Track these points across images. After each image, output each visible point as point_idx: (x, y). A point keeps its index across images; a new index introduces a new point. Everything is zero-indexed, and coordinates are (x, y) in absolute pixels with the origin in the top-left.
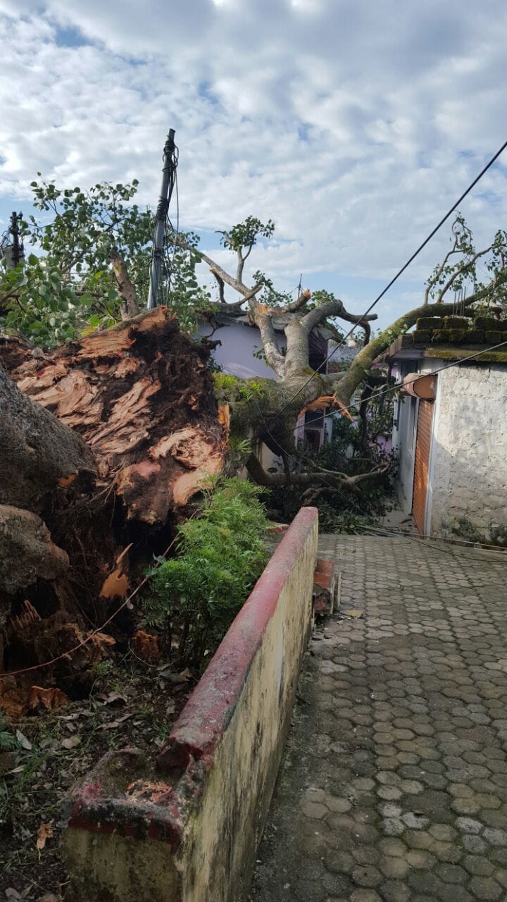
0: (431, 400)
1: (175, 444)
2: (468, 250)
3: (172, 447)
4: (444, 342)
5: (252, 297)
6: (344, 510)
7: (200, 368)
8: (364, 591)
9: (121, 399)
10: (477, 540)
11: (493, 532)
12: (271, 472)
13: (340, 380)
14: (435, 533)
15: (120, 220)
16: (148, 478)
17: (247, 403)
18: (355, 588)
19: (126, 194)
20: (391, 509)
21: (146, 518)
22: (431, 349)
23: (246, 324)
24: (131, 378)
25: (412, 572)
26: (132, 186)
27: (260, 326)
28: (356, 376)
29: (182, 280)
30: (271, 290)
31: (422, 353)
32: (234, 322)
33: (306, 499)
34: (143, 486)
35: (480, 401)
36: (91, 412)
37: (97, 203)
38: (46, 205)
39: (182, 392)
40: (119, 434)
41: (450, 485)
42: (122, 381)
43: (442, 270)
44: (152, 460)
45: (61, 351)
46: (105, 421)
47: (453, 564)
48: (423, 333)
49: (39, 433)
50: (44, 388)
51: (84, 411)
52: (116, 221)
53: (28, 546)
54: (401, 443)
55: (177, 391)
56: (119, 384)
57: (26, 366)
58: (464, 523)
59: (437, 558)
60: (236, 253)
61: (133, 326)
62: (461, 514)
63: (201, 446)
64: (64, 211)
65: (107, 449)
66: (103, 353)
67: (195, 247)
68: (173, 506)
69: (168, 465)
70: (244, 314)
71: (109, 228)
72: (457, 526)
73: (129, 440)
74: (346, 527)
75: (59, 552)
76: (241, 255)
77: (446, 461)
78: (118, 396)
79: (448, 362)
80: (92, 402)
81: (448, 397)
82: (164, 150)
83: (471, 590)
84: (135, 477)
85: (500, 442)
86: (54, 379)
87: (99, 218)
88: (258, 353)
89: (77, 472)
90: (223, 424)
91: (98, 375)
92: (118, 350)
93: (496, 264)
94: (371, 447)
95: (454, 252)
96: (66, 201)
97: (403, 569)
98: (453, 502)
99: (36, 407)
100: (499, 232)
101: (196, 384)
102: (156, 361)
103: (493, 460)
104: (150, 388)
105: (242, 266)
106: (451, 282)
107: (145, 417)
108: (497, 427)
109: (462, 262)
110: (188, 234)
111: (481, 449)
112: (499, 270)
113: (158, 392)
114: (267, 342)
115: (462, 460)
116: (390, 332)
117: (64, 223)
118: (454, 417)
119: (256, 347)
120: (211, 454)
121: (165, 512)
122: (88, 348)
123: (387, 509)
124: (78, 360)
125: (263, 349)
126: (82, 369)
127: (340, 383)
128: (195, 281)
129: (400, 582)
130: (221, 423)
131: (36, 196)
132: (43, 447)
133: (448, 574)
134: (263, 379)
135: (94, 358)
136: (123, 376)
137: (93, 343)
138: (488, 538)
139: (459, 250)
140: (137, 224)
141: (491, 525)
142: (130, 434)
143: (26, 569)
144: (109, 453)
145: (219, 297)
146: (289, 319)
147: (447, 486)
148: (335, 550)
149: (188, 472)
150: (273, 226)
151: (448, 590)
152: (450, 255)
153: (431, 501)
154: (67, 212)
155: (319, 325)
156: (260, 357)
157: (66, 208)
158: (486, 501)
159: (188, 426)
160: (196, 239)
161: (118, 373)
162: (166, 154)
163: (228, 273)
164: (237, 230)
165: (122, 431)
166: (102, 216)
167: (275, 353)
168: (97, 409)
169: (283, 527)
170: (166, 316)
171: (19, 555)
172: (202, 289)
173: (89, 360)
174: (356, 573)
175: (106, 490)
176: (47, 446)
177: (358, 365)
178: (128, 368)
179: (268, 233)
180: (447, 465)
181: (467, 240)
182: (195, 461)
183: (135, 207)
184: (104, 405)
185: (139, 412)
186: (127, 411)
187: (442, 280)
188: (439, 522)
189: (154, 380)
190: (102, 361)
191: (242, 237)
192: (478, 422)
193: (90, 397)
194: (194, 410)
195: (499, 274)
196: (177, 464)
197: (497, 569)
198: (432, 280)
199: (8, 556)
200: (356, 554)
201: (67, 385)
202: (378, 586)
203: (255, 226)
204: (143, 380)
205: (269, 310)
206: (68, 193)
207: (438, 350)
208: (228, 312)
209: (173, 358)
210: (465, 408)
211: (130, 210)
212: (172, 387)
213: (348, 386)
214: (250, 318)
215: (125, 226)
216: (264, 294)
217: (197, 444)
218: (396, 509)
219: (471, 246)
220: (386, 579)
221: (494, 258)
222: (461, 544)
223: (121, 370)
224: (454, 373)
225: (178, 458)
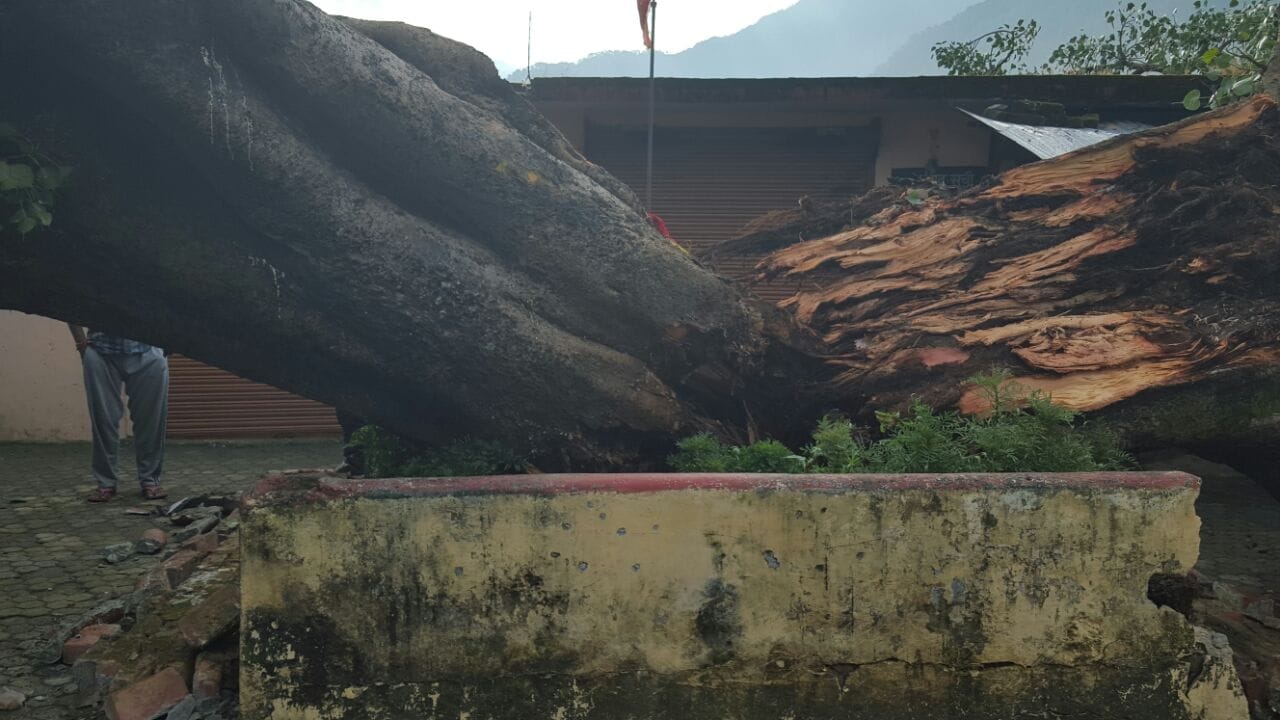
1: (1034, 332)
3: (1021, 335)
9: (1024, 259)
16: (932, 370)
24: (1077, 227)
36: (937, 275)
40: (970, 309)
42: (1055, 230)
44: (962, 347)
46: (962, 289)
51: (924, 273)
56: (1043, 236)
57: (883, 213)
61: (1141, 141)
65: (917, 324)
66: (1035, 190)
69: (982, 359)
78: (1020, 253)
80: (952, 260)
84: (908, 363)
86: (903, 230)
91: (1008, 224)
92: (1081, 184)
104: (1104, 245)
113: (1120, 250)
120: (1153, 359)
122: (1010, 184)
124: (975, 202)
126: (975, 214)
132: (629, 292)
135: (1010, 199)
136: (1064, 224)
137: (1025, 175)
161: (1056, 220)
168: (953, 270)
170: (1258, 113)
173: (995, 202)
178: (1084, 212)
184: (976, 267)
185: (1045, 280)
186: (1020, 276)
189: (1129, 230)
190: (1025, 201)
193: (952, 253)
194: (1212, 284)
201: (921, 237)
204: (1102, 231)
223: (1064, 215)
225: (1015, 350)
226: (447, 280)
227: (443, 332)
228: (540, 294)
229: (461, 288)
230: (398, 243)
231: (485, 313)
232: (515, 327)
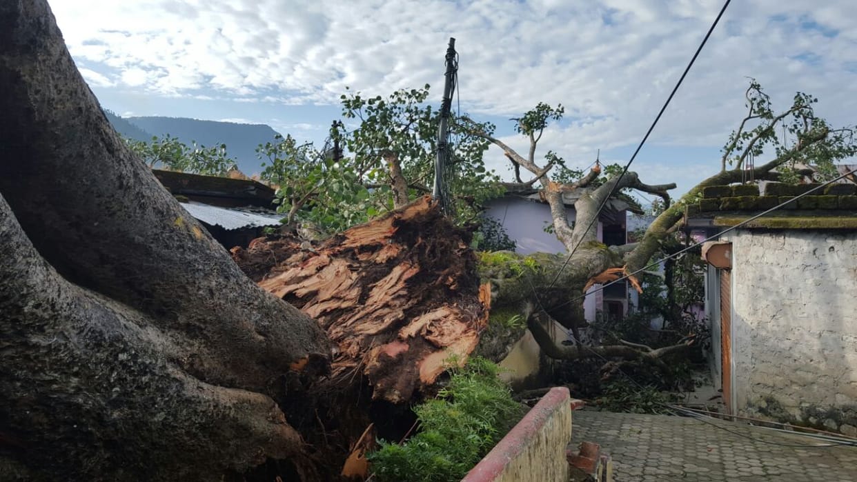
0: (729, 269)
1: (426, 324)
2: (768, 115)
3: (422, 327)
4: (733, 209)
5: (543, 176)
6: (648, 384)
7: (462, 249)
8: (642, 477)
9: (379, 283)
10: (785, 421)
11: (804, 412)
12: (566, 345)
13: (631, 251)
14: (741, 412)
15: (416, 119)
16: (395, 358)
17: (517, 279)
18: (632, 474)
19: (420, 97)
20: (701, 384)
21: (390, 398)
22: (720, 218)
23: (537, 201)
24: (391, 263)
25: (699, 457)
26: (425, 90)
27: (550, 202)
28: (648, 246)
29: (471, 166)
30: (564, 167)
31: (710, 222)
32: (526, 200)
33: (605, 373)
34: (389, 366)
35: (777, 270)
36: (349, 297)
37: (395, 107)
38: (352, 114)
39: (442, 273)
40: (374, 316)
41: (753, 360)
42: (383, 265)
43: (739, 136)
44: (401, 340)
45: (328, 242)
46: (362, 304)
47: (749, 448)
48: (710, 202)
49: (270, 322)
50: (306, 277)
51: (342, 296)
52: (412, 121)
53: (255, 427)
54: (711, 314)
55: (437, 273)
56: (379, 269)
57: (294, 258)
58: (772, 402)
59: (732, 442)
60: (529, 138)
61: (396, 216)
62: (768, 392)
63: (453, 325)
64: (368, 117)
65: (360, 330)
66: (365, 242)
67: (492, 136)
68: (420, 386)
69: (416, 345)
70: (535, 192)
71: (406, 128)
72: (764, 405)
73: (383, 321)
74: (644, 404)
75: (289, 432)
76: (533, 139)
77: (747, 334)
78: (376, 280)
79: (741, 230)
80: (351, 287)
81: (743, 266)
82: (446, 56)
83: (764, 479)
84: (382, 357)
85: (804, 313)
86: (317, 269)
87: (397, 120)
88: (549, 228)
89: (307, 356)
90: (483, 302)
91: (360, 262)
92: (380, 238)
93: (799, 127)
94: (684, 317)
95: (750, 117)
96: (370, 108)
97: (690, 452)
98: (758, 379)
99: (270, 298)
100: (798, 95)
101: (456, 265)
102: (416, 246)
103: (797, 333)
104: (408, 272)
105: (534, 148)
106: (750, 148)
107: (401, 299)
108: (798, 297)
109: (760, 127)
110: (485, 124)
111: (782, 321)
112: (802, 132)
113: (416, 274)
114: (557, 217)
115: (764, 333)
116: (683, 202)
117: (368, 126)
118: (751, 287)
119: (546, 222)
120: (465, 332)
121: (409, 391)
122: (352, 238)
123: (697, 384)
124: (341, 249)
125: (553, 224)
126: (345, 257)
127: (632, 254)
128: (483, 166)
129: (684, 467)
130: (481, 301)
131: (344, 107)
132: (273, 334)
133: (741, 460)
134: (543, 254)
135: (357, 247)
136: (384, 262)
137: (357, 233)
138: (799, 418)
139: (757, 115)
140: (430, 122)
141: (801, 403)
142: (385, 315)
143: (254, 450)
144: (361, 334)
145: (515, 177)
146: (580, 194)
147: (749, 360)
148: (620, 430)
149: (438, 351)
150: (563, 109)
151: (737, 478)
152: (747, 121)
153: (735, 377)
154: (370, 118)
155: (612, 197)
156: (551, 232)
157: (369, 114)
158: (793, 377)
159: (444, 306)
160: (493, 128)
161: (379, 259)
162: (447, 60)
163: (521, 156)
164: (528, 116)
165: (377, 313)
166: (400, 118)
167: (564, 227)
168: (355, 293)
169: (576, 403)
170: (430, 203)
171: (246, 437)
172: (491, 173)
173: (351, 249)
174: (638, 457)
175: (354, 370)
176: (277, 334)
177: (650, 235)
178: (389, 254)
179: (558, 116)
180: (748, 338)
181: (765, 105)
182: (445, 340)
183: (429, 107)
184: (363, 289)
185: (396, 294)
186: (384, 293)
187: (740, 146)
188: (744, 401)
189: (413, 263)
190: (363, 249)
191: (533, 122)
192: (777, 292)
193: (349, 282)
194: (452, 290)
195: (802, 136)
196: (426, 343)
197: (800, 454)
198: (728, 147)
199: (236, 437)
200: (642, 436)
201: (328, 273)
202: (659, 471)
203: (545, 111)
204: (402, 264)
205: (562, 186)
206: (371, 102)
207: (727, 218)
208: (520, 191)
209: (434, 243)
210: (762, 278)
211: (425, 110)
212: (432, 268)
213: (639, 257)
214: (541, 196)
215: (420, 124)
216: (555, 172)
217: (449, 323)
218: (706, 385)
219: (769, 110)
220: (669, 464)
221: (796, 120)
222: (770, 425)
223: (382, 257)
224: (747, 242)
225: (427, 337)
226: (123, 351)
227: (112, 413)
228: (195, 350)
229: (135, 357)
230: (82, 313)
231: (157, 381)
232: (184, 390)
